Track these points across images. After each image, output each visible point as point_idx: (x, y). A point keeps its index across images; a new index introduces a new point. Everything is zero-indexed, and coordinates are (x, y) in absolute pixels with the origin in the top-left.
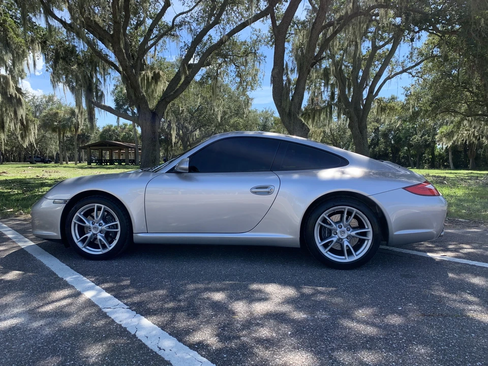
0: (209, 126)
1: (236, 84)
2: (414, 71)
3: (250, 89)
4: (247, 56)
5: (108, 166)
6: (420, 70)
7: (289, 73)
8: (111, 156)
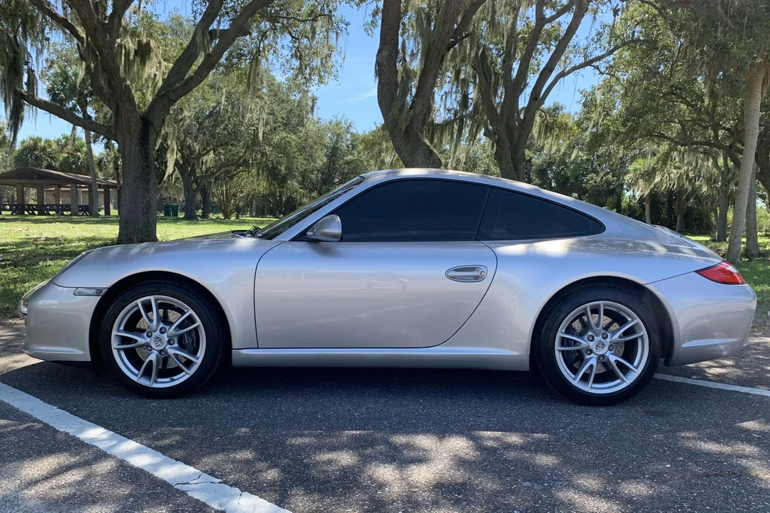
0: (232, 145)
1: (292, 71)
2: (602, 65)
3: (316, 82)
4: (315, 20)
5: (37, 217)
6: (612, 63)
7: (408, 59)
8: (40, 196)
